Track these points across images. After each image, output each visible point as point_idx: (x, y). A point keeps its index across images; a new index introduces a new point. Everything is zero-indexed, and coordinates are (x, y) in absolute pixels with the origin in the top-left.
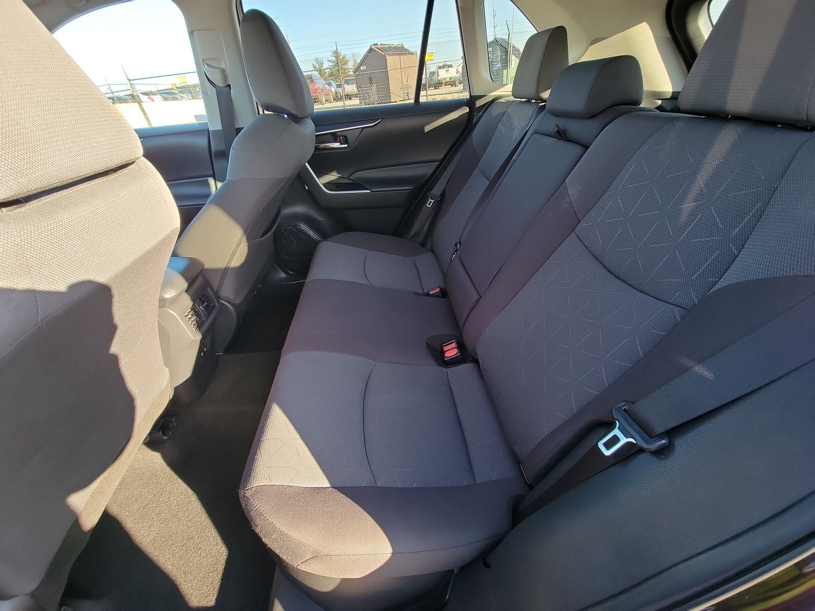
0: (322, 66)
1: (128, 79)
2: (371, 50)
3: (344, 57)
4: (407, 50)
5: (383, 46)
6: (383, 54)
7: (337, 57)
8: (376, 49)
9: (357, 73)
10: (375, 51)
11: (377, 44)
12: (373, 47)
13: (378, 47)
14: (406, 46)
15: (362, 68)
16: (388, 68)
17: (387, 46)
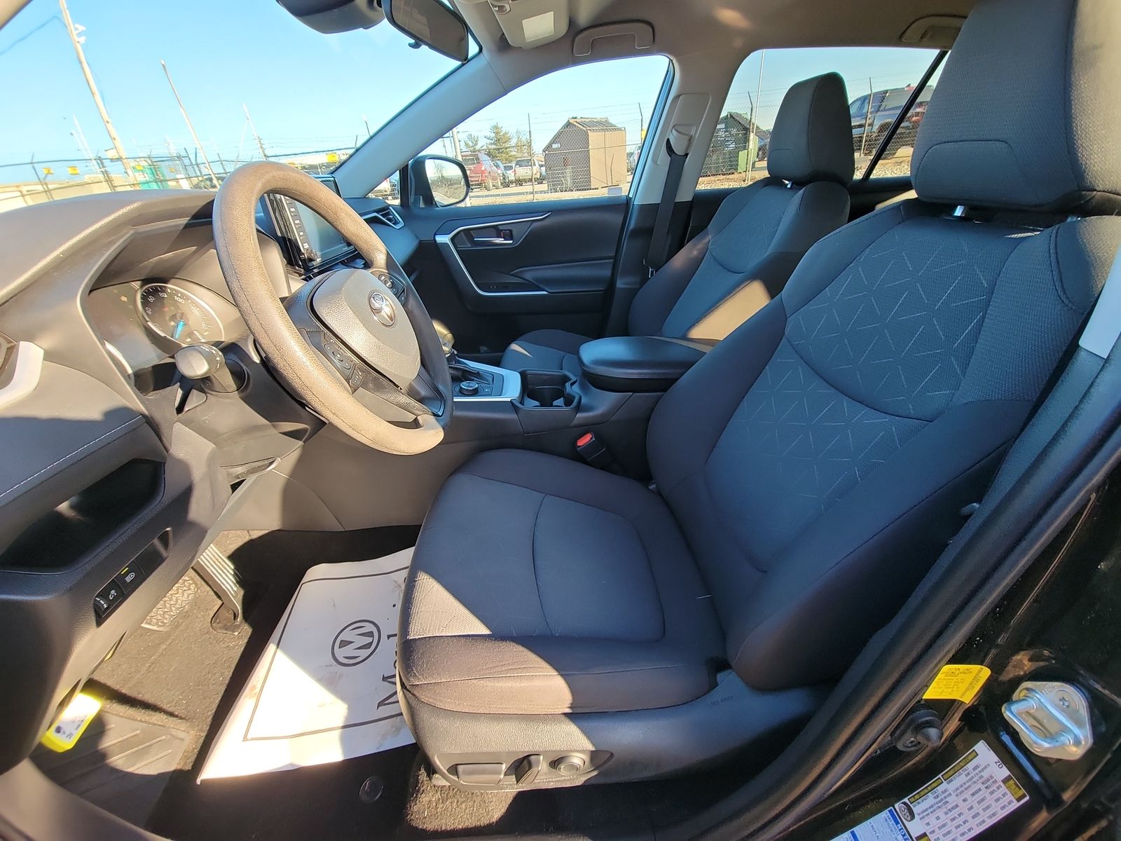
0: (476, 144)
1: (265, 156)
2: (568, 124)
3: (506, 133)
4: (612, 125)
5: (583, 120)
6: (585, 129)
7: (497, 133)
8: (575, 123)
9: (547, 152)
10: (575, 126)
11: (576, 118)
12: (571, 121)
13: (578, 121)
14: (612, 121)
15: (555, 146)
16: (590, 147)
17: (588, 120)
